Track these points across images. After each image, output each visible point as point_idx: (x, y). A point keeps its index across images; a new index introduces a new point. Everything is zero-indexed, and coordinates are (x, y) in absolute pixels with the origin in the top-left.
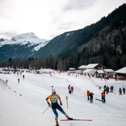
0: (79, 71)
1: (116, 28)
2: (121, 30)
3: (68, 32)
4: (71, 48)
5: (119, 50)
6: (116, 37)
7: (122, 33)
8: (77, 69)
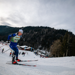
0: (6, 43)
1: (26, 32)
2: (27, 33)
3: (7, 26)
4: (6, 33)
5: (24, 40)
6: (25, 35)
7: (27, 34)
8: (5, 42)
